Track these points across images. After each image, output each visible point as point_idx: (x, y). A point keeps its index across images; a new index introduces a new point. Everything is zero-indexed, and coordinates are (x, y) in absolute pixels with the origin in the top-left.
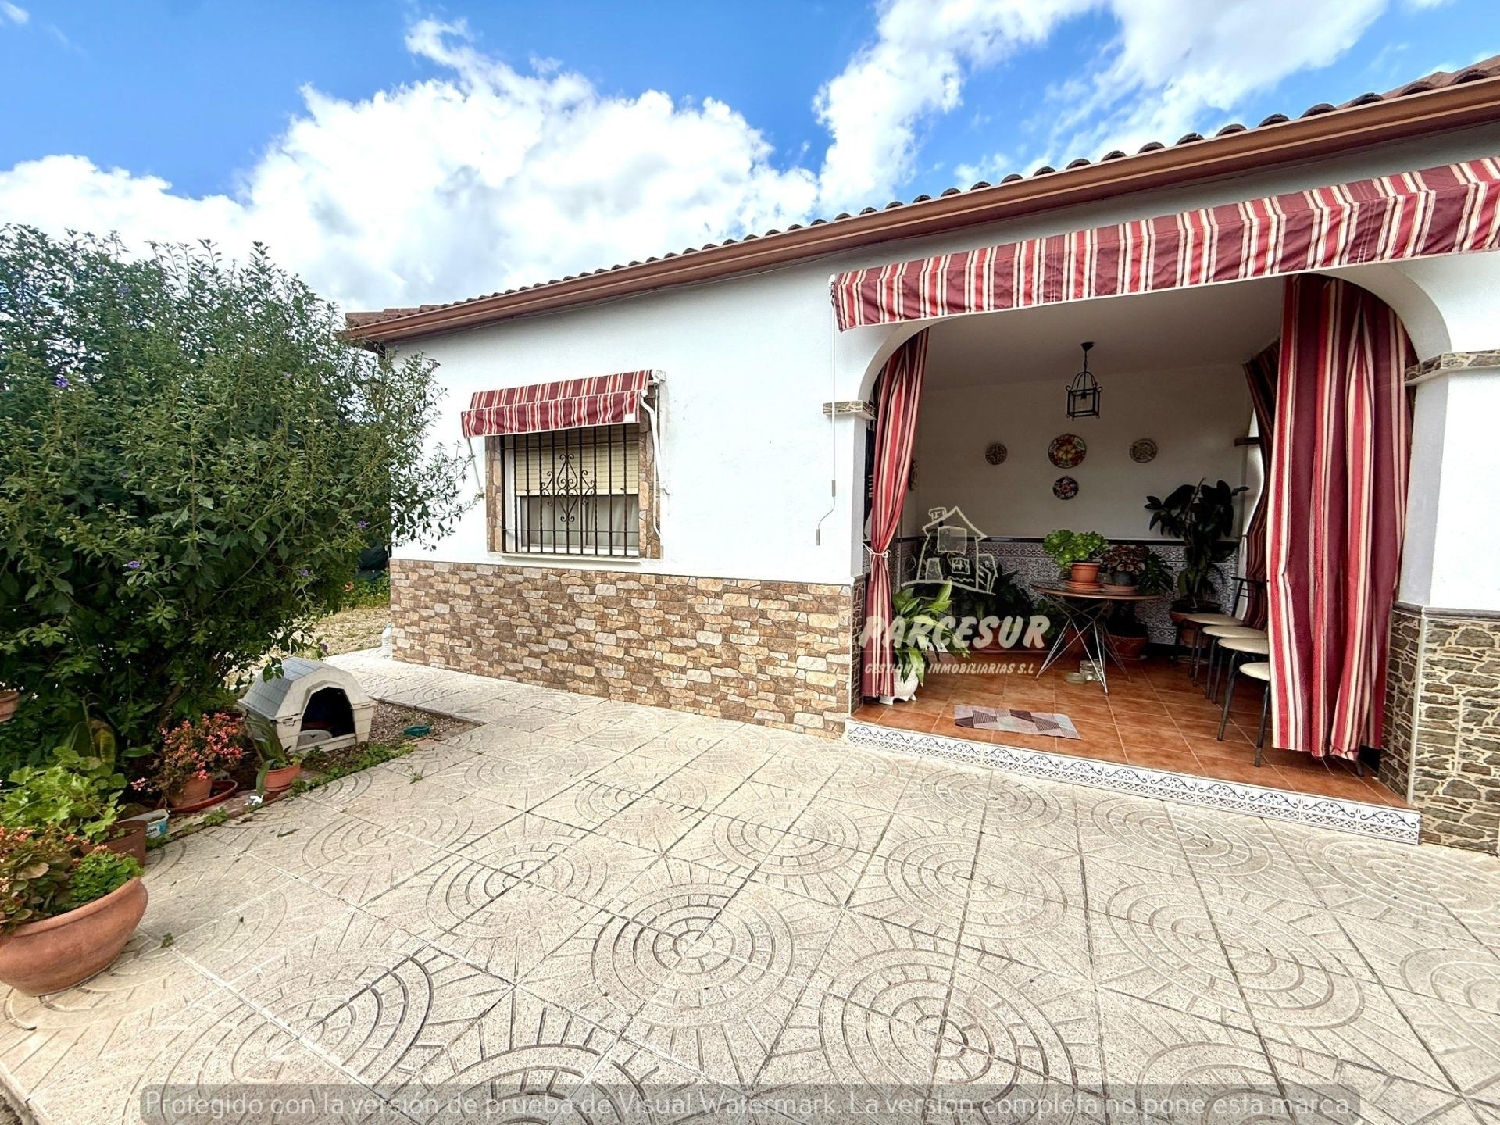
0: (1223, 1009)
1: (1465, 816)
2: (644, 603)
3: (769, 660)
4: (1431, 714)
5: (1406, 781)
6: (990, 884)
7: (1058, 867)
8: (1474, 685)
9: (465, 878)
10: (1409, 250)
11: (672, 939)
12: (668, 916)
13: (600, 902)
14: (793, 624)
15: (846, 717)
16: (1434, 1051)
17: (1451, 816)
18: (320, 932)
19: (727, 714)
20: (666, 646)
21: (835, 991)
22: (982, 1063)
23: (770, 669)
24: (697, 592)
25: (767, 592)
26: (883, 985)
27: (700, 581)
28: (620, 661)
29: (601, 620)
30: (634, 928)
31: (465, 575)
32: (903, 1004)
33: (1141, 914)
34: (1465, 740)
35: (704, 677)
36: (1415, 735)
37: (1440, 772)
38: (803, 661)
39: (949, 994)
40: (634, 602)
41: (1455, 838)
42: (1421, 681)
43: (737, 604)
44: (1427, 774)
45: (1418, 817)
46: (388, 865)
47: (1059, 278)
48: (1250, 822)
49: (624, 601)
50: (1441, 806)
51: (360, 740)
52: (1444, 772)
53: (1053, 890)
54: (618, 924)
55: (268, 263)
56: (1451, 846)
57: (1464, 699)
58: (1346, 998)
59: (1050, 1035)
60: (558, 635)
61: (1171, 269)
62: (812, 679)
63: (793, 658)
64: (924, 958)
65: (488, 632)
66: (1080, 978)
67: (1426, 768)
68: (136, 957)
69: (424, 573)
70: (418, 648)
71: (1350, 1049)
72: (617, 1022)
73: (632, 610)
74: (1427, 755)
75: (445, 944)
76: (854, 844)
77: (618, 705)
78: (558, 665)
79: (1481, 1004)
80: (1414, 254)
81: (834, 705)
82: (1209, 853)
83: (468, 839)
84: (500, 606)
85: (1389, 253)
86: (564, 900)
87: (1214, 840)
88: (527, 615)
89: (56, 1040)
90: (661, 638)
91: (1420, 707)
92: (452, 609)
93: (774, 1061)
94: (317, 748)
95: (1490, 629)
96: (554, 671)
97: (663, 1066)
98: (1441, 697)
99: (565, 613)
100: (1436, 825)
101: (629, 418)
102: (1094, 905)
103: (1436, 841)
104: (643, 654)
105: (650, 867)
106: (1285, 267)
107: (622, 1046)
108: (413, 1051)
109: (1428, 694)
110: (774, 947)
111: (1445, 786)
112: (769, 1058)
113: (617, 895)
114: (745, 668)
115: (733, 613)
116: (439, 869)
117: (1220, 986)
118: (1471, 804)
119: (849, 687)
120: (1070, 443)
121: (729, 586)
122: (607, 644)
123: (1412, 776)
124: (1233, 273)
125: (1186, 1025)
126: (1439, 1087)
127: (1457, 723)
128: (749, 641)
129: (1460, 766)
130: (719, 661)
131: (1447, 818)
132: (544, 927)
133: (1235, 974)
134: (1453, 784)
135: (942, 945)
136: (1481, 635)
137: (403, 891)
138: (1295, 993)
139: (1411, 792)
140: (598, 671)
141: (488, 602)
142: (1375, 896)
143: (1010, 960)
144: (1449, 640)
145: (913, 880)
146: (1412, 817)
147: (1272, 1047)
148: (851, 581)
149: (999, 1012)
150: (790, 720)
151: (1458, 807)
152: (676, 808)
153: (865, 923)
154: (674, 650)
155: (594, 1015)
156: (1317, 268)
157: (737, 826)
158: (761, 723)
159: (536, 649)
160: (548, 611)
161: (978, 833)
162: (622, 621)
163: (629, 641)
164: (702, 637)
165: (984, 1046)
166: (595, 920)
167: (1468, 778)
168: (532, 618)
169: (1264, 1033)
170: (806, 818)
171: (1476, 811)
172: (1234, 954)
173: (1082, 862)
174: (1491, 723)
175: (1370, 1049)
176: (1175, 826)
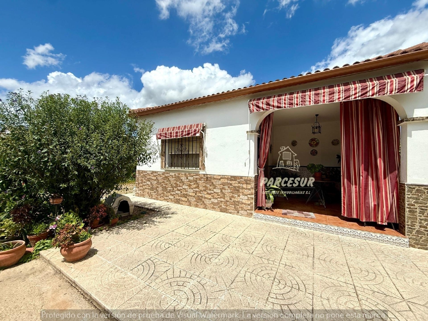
0: (346, 280)
1: (421, 240)
2: (200, 182)
3: (233, 197)
4: (410, 211)
5: (405, 230)
6: (289, 251)
7: (307, 248)
8: (421, 204)
9: (160, 244)
10: (393, 92)
11: (209, 259)
12: (208, 254)
13: (192, 250)
14: (239, 187)
15: (253, 212)
16: (400, 291)
17: (418, 240)
18: (128, 253)
19: (221, 211)
20: (205, 193)
21: (248, 271)
22: (283, 286)
23: (233, 199)
24: (214, 179)
25: (232, 178)
26: (260, 270)
27: (215, 176)
28: (194, 197)
29: (190, 186)
30: (200, 257)
31: (155, 174)
32: (265, 274)
33: (328, 259)
34: (420, 219)
35: (216, 201)
36: (406, 218)
37: (413, 228)
38: (241, 197)
39: (276, 273)
40: (198, 181)
41: (419, 246)
42: (406, 203)
43: (224, 182)
44: (410, 228)
45: (408, 240)
46: (141, 241)
47: (305, 100)
48: (362, 241)
49: (195, 181)
50: (414, 237)
51: (130, 214)
52: (415, 228)
53: (305, 253)
54: (196, 255)
55: (119, 101)
56: (419, 248)
57: (418, 208)
58: (379, 279)
59: (301, 282)
60: (178, 190)
61: (333, 98)
62: (244, 201)
63: (239, 196)
64: (270, 265)
65: (160, 189)
66: (310, 272)
67: (410, 226)
68: (89, 256)
69: (144, 174)
70: (142, 193)
71: (377, 289)
72: (197, 274)
73: (197, 184)
74: (410, 223)
75: (157, 257)
76: (254, 241)
77: (193, 208)
78: (178, 198)
79: (416, 283)
80: (395, 93)
81: (250, 208)
82: (349, 247)
83: (159, 236)
84: (163, 182)
85: (388, 93)
86: (183, 250)
87: (351, 244)
88: (170, 184)
89: (77, 270)
90: (205, 190)
91: (407, 210)
92: (151, 183)
93: (234, 283)
94: (121, 215)
95: (424, 189)
96: (177, 199)
97: (208, 282)
98: (412, 207)
99: (180, 184)
100: (413, 242)
101: (198, 135)
102: (315, 257)
103: (414, 247)
104: (200, 194)
105: (203, 244)
106: (362, 97)
107: (198, 278)
108: (152, 276)
109: (409, 206)
110: (233, 262)
111: (415, 231)
112: (232, 282)
113: (196, 249)
114: (226, 198)
115: (223, 184)
116: (153, 242)
117: (346, 275)
118: (423, 236)
119: (254, 203)
120: (315, 140)
121: (223, 177)
122: (190, 192)
123: (406, 228)
124: (349, 99)
125: (335, 282)
126: (399, 298)
127: (417, 214)
128: (227, 191)
129: (419, 226)
130: (220, 197)
131: (417, 241)
132: (179, 255)
133: (350, 273)
134: (417, 231)
135: (275, 263)
136: (421, 190)
137: (145, 246)
138: (365, 277)
139: (406, 233)
140: (188, 199)
141: (161, 181)
142: (393, 258)
143: (293, 267)
144: (413, 192)
145: (269, 249)
146: (407, 240)
147: (357, 288)
148: (254, 176)
149: (289, 277)
150: (238, 212)
151: (419, 237)
152: (209, 231)
153: (256, 258)
154: (208, 193)
155: (192, 272)
156: (370, 97)
157: (224, 236)
158: (230, 213)
159: (172, 193)
160: (176, 184)
161: (287, 240)
162: (194, 186)
163: (196, 191)
164: (215, 190)
165: (284, 283)
166: (191, 254)
167: (421, 229)
168: (171, 185)
169: (356, 285)
170: (242, 235)
171: (424, 239)
172: (351, 269)
173: (314, 248)
174: (426, 214)
175: (382, 290)
176: (341, 241)
